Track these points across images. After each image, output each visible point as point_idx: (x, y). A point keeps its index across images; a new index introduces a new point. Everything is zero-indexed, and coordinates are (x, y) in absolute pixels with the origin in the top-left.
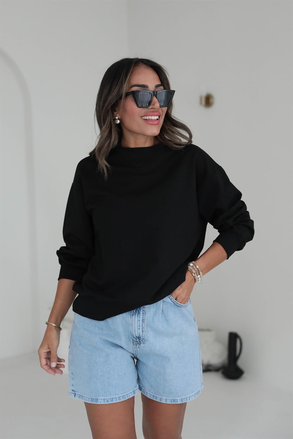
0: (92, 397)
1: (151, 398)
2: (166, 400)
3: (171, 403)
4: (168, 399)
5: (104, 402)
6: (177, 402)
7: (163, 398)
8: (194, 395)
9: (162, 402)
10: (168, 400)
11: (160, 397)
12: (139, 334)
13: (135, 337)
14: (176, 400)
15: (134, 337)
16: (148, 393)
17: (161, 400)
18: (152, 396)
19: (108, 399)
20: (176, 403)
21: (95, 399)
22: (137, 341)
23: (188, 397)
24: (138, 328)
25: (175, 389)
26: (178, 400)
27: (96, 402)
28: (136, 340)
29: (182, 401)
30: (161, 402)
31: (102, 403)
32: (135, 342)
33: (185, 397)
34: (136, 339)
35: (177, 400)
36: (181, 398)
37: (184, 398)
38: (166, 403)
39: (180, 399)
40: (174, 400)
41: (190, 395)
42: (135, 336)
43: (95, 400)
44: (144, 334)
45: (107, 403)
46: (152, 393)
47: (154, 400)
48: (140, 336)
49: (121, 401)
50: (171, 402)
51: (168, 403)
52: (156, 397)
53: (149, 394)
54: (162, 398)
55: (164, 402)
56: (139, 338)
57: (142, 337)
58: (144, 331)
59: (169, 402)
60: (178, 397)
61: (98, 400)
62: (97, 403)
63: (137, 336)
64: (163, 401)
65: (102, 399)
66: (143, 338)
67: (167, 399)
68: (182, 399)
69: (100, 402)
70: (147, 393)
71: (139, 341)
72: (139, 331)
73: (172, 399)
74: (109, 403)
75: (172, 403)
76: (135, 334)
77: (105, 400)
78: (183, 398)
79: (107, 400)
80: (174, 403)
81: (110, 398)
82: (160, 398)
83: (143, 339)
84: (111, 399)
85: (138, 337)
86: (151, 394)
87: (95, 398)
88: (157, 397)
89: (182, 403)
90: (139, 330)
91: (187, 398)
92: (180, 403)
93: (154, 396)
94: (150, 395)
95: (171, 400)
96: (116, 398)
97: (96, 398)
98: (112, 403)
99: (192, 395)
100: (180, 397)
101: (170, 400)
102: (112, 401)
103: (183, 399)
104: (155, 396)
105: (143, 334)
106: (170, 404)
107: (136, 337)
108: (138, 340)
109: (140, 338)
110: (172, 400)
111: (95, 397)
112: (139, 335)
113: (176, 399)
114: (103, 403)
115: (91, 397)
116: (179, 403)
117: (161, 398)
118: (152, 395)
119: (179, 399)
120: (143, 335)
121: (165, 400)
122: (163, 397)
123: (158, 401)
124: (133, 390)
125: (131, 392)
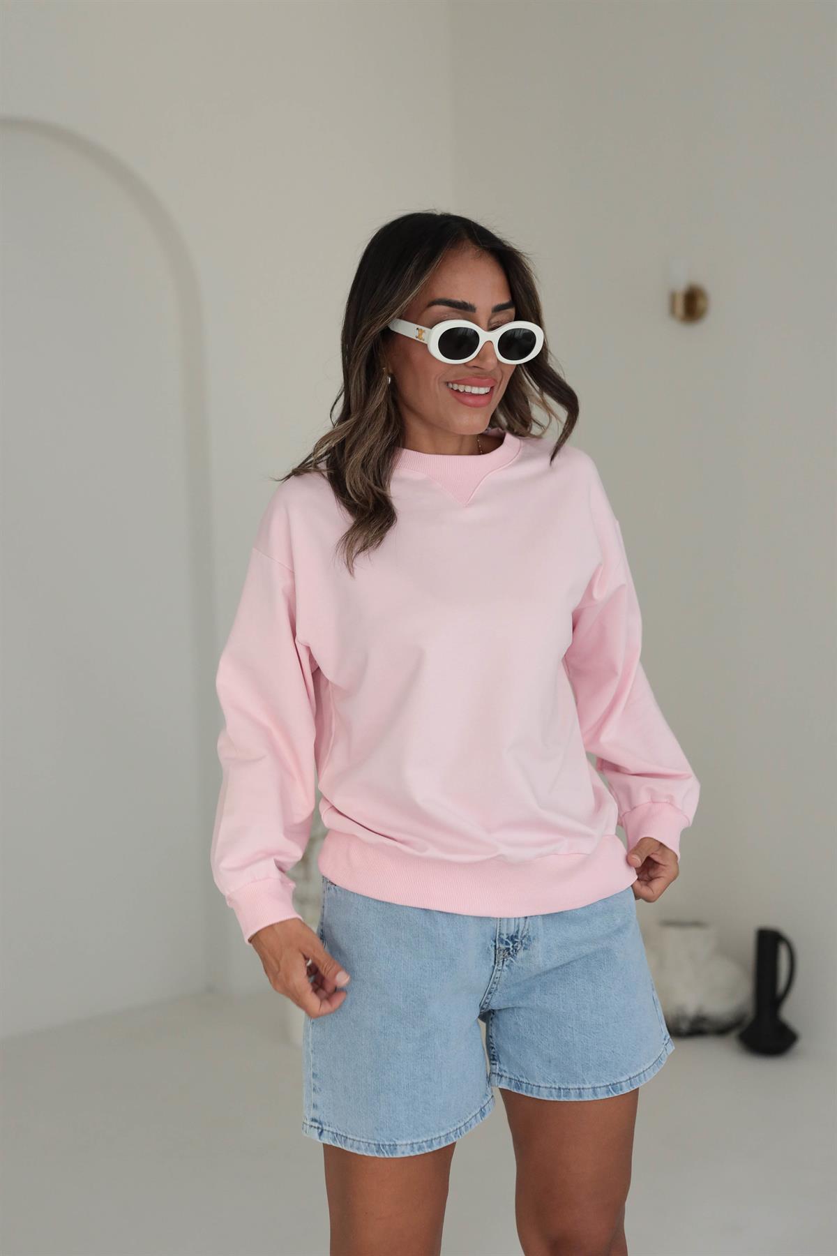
0: (378, 1141)
1: (552, 1099)
3: (607, 1097)
4: (600, 1087)
5: (412, 1151)
6: (621, 1090)
7: (585, 1086)
8: (651, 1069)
10: (599, 1089)
11: (577, 1087)
13: (505, 938)
14: (616, 1087)
16: (542, 1085)
17: (580, 1093)
18: (554, 1090)
19: (422, 1142)
20: (621, 1093)
21: (390, 1145)
22: (509, 949)
23: (642, 1073)
26: (623, 1084)
27: (392, 1153)
28: (506, 947)
29: (631, 1085)
30: (581, 1100)
31: (406, 1155)
33: (635, 1074)
34: (506, 943)
35: (620, 1083)
36: (628, 1078)
38: (596, 1098)
39: (627, 1080)
40: (614, 1086)
41: (645, 1068)
43: (387, 1147)
44: (529, 925)
45: (418, 1153)
46: (555, 1082)
47: (563, 1099)
50: (608, 1091)
51: (600, 1097)
52: (566, 1089)
53: (546, 1087)
54: (583, 1089)
55: (591, 1099)
56: (513, 938)
57: (522, 932)
60: (622, 1075)
61: (395, 1149)
62: (394, 1156)
63: (511, 934)
64: (587, 1097)
65: (406, 1145)
66: (525, 933)
67: (597, 1087)
69: (403, 1153)
70: (540, 1087)
71: (513, 946)
73: (608, 1084)
74: (423, 1153)
75: (611, 1095)
77: (415, 1145)
78: (632, 1077)
79: (420, 1146)
80: (616, 1095)
82: (578, 1091)
83: (525, 936)
86: (551, 1087)
87: (387, 1143)
91: (639, 1074)
92: (630, 1091)
93: (560, 1089)
94: (547, 1090)
95: (607, 1086)
97: (392, 1143)
99: (648, 1066)
100: (627, 1075)
101: (603, 1087)
102: (430, 1147)
104: (564, 1087)
105: (526, 925)
108: (510, 945)
109: (517, 937)
110: (610, 1087)
111: (387, 1141)
114: (408, 1153)
115: (374, 1140)
117: (579, 1089)
118: (555, 1088)
119: (625, 1080)
121: (591, 1090)
123: (573, 1099)
124: (479, 1109)
125: (476, 1115)
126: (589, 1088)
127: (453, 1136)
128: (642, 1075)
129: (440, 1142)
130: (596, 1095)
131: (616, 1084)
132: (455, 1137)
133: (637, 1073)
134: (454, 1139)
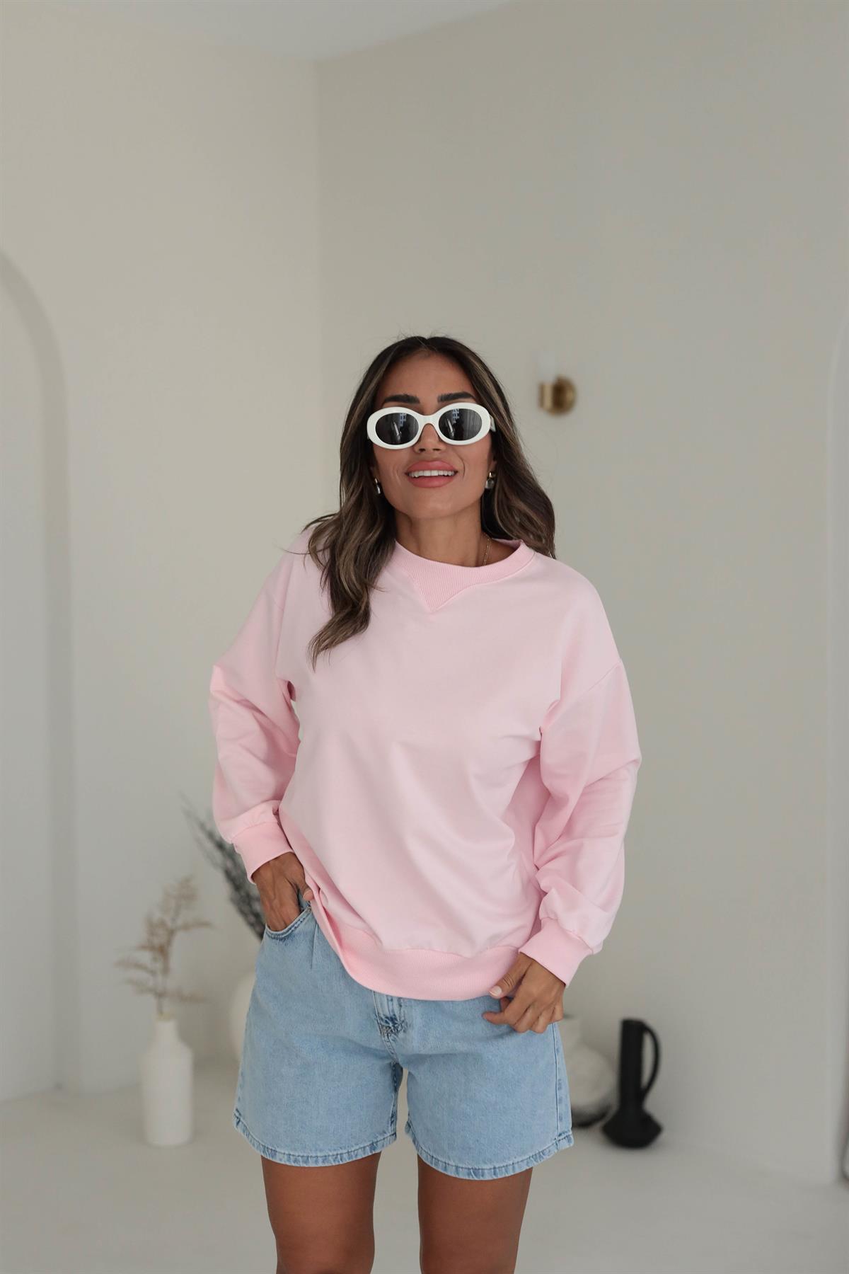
2: (457, 1167)
4: (462, 1168)
6: (483, 1176)
7: (450, 1163)
8: (525, 1161)
9: (449, 1174)
10: (461, 1169)
12: (393, 1011)
13: (383, 1017)
14: (480, 1171)
15: (382, 1019)
17: (446, 1167)
20: (482, 1178)
22: (390, 1028)
23: (510, 1165)
24: (388, 1000)
25: (478, 1141)
26: (486, 1171)
28: (387, 1025)
29: (495, 1174)
32: (384, 1028)
33: (502, 1165)
34: (386, 1022)
35: (482, 1169)
36: (492, 1167)
37: (499, 1168)
38: (457, 1176)
39: (491, 1169)
40: (476, 1171)
41: (516, 1160)
42: (384, 1015)
44: (404, 1012)
48: (394, 1015)
49: (330, 1165)
50: (469, 1174)
51: (461, 1176)
56: (393, 1019)
57: (400, 1017)
58: (402, 1005)
59: (463, 1175)
60: (485, 1163)
63: (389, 1016)
64: (451, 1172)
66: (403, 1019)
68: (495, 1168)
71: (394, 1026)
72: (393, 1004)
73: (470, 1167)
75: (471, 1178)
76: (383, 1011)
78: (497, 1166)
80: (476, 1179)
81: (302, 1155)
83: (403, 1021)
84: (306, 1158)
85: (391, 1018)
88: (438, 1161)
89: (495, 1178)
90: (390, 1003)
91: (507, 1166)
92: (490, 1178)
95: (469, 1169)
96: (317, 1157)
98: (305, 1165)
99: (521, 1159)
100: (491, 1163)
101: (466, 1168)
103: (497, 1170)
105: (402, 1011)
106: (466, 1180)
107: (387, 1018)
108: (391, 1025)
109: (396, 1019)
110: (472, 1171)
112: (392, 1014)
113: (480, 1167)
116: (488, 1177)
117: (445, 1163)
119: (489, 1169)
120: (402, 1015)
121: (454, 1168)
122: (450, 1160)
124: (371, 1142)
125: (364, 1147)
126: (452, 1166)
127: (332, 1160)
128: (511, 1167)
129: (316, 1162)
130: (458, 1173)
131: (479, 1169)
132: (334, 1161)
133: (505, 1164)
134: (333, 1162)
